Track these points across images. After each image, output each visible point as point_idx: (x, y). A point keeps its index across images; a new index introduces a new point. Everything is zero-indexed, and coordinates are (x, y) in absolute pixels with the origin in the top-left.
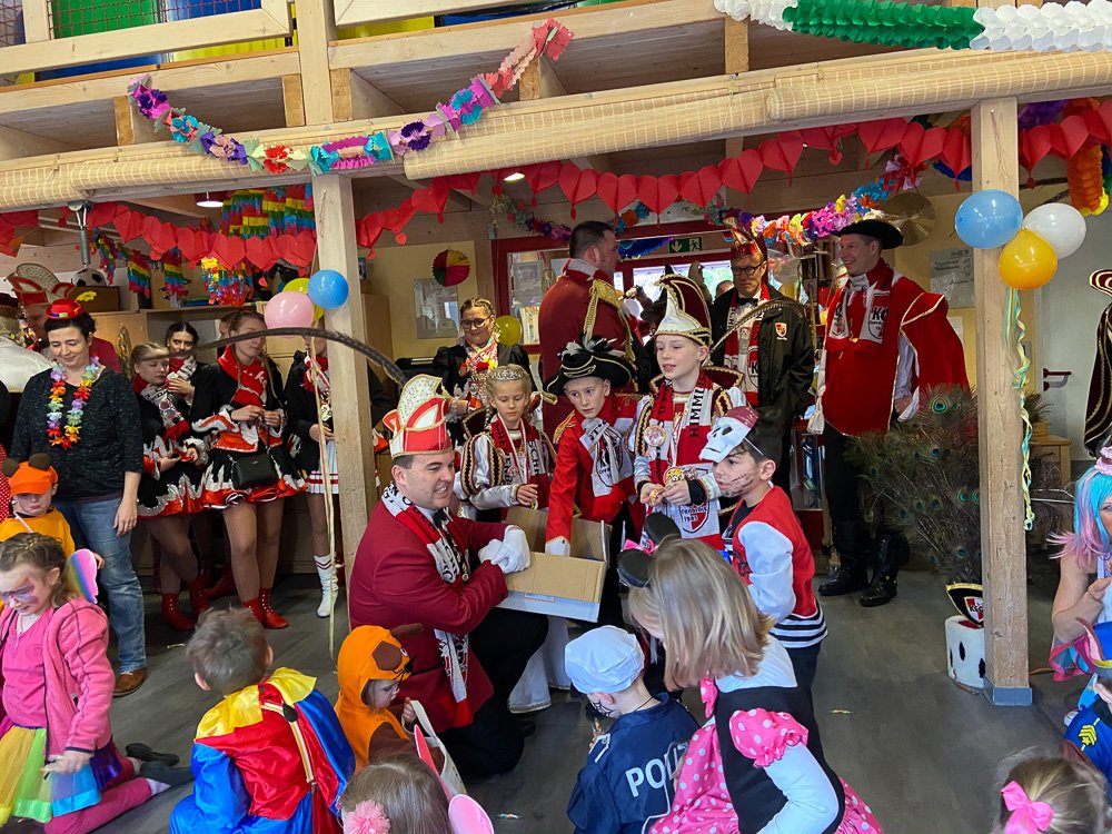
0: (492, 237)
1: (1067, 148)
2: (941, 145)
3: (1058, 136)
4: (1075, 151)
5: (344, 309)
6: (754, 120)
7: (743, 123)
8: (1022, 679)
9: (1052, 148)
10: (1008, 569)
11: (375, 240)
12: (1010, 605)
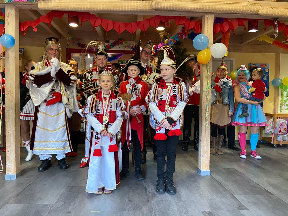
0: (67, 47)
1: (224, 30)
2: (194, 25)
3: (222, 27)
4: (226, 31)
5: (13, 49)
6: (148, 9)
7: (145, 9)
8: (208, 168)
9: (221, 30)
10: (206, 138)
11: (26, 30)
12: (206, 148)
